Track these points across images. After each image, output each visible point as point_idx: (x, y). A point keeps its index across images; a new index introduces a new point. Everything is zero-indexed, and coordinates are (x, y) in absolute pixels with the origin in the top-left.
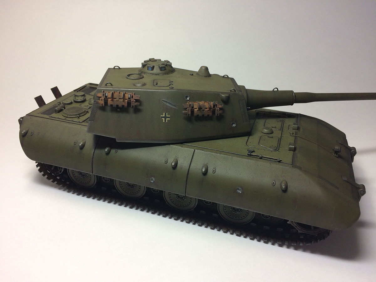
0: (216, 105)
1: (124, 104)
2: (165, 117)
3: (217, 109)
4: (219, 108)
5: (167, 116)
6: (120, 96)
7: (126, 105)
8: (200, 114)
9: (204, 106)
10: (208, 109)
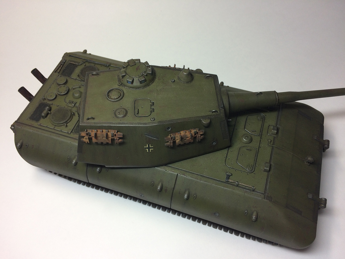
0: (198, 132)
1: (108, 142)
2: (149, 148)
3: (198, 135)
4: (200, 135)
5: (150, 147)
6: (103, 135)
7: (110, 142)
8: (182, 143)
9: (186, 135)
10: (189, 138)
